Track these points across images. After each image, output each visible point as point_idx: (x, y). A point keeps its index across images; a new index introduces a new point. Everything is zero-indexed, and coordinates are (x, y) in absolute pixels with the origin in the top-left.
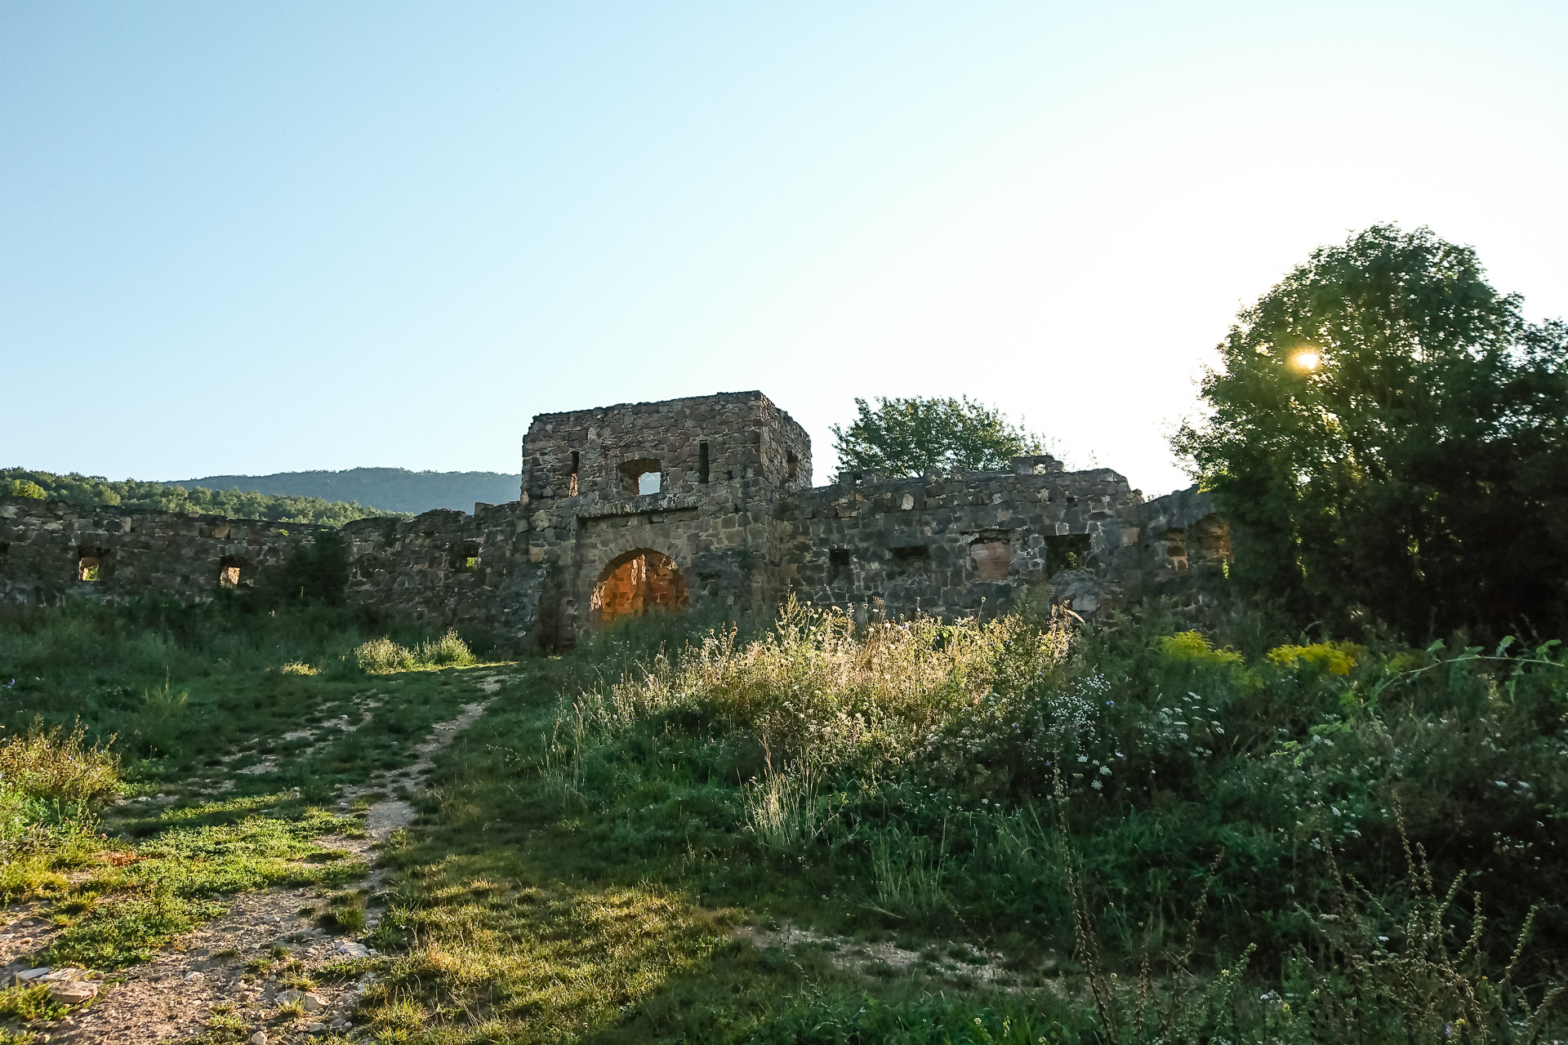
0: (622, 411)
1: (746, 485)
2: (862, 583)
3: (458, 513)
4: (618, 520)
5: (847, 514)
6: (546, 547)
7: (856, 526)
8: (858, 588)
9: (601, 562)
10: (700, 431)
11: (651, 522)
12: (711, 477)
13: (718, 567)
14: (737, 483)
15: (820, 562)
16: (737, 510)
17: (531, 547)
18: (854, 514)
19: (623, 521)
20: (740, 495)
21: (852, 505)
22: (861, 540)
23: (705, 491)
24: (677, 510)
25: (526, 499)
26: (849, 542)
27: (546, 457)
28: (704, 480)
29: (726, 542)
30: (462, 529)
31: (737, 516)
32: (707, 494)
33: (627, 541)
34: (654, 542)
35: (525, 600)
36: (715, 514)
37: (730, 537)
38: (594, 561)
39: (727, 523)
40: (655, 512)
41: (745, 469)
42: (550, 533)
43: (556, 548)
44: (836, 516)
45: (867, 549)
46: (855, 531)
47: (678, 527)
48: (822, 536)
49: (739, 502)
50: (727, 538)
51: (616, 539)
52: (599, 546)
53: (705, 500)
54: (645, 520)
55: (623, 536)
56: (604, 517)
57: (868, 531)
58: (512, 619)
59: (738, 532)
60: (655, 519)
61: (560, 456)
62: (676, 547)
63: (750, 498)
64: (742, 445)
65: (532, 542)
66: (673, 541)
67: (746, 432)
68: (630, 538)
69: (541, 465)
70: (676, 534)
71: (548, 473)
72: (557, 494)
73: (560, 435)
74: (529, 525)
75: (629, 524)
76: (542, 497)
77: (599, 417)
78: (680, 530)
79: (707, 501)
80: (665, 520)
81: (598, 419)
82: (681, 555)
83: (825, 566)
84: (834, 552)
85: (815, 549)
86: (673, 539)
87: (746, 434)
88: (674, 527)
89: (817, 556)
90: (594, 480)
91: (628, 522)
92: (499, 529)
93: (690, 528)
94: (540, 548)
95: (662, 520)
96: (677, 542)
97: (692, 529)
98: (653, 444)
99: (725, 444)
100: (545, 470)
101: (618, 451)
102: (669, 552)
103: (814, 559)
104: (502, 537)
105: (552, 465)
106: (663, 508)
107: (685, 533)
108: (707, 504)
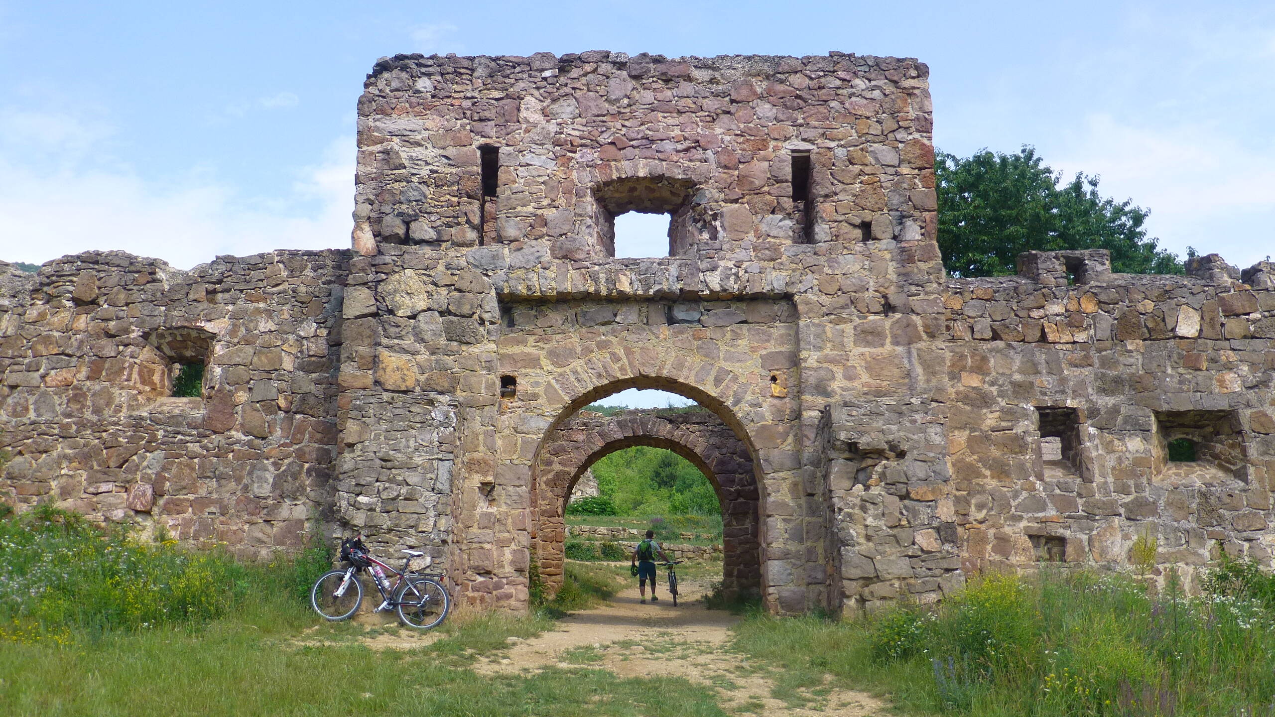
0: (605, 68)
1: (905, 257)
2: (1110, 479)
3: (152, 265)
4: (591, 309)
5: (1067, 338)
6: (424, 357)
7: (1086, 362)
8: (1104, 486)
9: (550, 401)
10: (792, 131)
11: (671, 321)
12: (821, 230)
13: (895, 432)
14: (884, 247)
15: (1019, 430)
16: (888, 308)
17: (384, 354)
18: (1081, 337)
19: (605, 313)
20: (892, 276)
21: (1073, 320)
22: (1102, 391)
23: (811, 260)
24: (740, 298)
25: (368, 241)
26: (1075, 394)
27: (418, 152)
28: (806, 234)
29: (865, 378)
30: (169, 299)
31: (888, 323)
32: (812, 269)
33: (616, 358)
34: (680, 366)
35: (413, 478)
36: (834, 314)
37: (873, 366)
38: (534, 397)
39: (869, 336)
40: (690, 298)
41: (901, 220)
42: (431, 325)
43: (449, 360)
44: (1043, 338)
45: (1114, 411)
46: (1086, 371)
47: (736, 336)
48: (1017, 377)
49: (892, 291)
50: (868, 368)
51: (587, 351)
52: (544, 362)
53: (811, 279)
54: (657, 313)
55: (602, 346)
56: (564, 300)
57: (1112, 373)
58: (385, 521)
59: (892, 356)
60: (680, 313)
61: (451, 151)
62: (735, 379)
63: (917, 285)
64: (891, 170)
65: (385, 341)
66: (727, 366)
67: (901, 142)
68: (621, 352)
69: (405, 167)
70: (733, 350)
71: (423, 188)
72: (445, 239)
73: (452, 105)
74: (377, 300)
75: (618, 319)
76: (406, 240)
77: (547, 74)
78: (743, 343)
79: (816, 282)
80: (706, 317)
81: (545, 79)
82: (749, 397)
83: (1030, 439)
84: (1048, 411)
85: (1003, 404)
86: (726, 360)
87: (901, 146)
88: (729, 335)
89: (1009, 418)
90: (539, 212)
91: (615, 315)
92: (262, 305)
93: (768, 341)
94: (409, 357)
95: (696, 316)
96: (737, 368)
97: (772, 341)
98: (680, 147)
99: (852, 164)
100: (415, 179)
101: (596, 155)
102: (718, 390)
103: (1004, 424)
104: (271, 325)
105: (432, 171)
106: (711, 291)
107: (754, 350)
108: (816, 289)
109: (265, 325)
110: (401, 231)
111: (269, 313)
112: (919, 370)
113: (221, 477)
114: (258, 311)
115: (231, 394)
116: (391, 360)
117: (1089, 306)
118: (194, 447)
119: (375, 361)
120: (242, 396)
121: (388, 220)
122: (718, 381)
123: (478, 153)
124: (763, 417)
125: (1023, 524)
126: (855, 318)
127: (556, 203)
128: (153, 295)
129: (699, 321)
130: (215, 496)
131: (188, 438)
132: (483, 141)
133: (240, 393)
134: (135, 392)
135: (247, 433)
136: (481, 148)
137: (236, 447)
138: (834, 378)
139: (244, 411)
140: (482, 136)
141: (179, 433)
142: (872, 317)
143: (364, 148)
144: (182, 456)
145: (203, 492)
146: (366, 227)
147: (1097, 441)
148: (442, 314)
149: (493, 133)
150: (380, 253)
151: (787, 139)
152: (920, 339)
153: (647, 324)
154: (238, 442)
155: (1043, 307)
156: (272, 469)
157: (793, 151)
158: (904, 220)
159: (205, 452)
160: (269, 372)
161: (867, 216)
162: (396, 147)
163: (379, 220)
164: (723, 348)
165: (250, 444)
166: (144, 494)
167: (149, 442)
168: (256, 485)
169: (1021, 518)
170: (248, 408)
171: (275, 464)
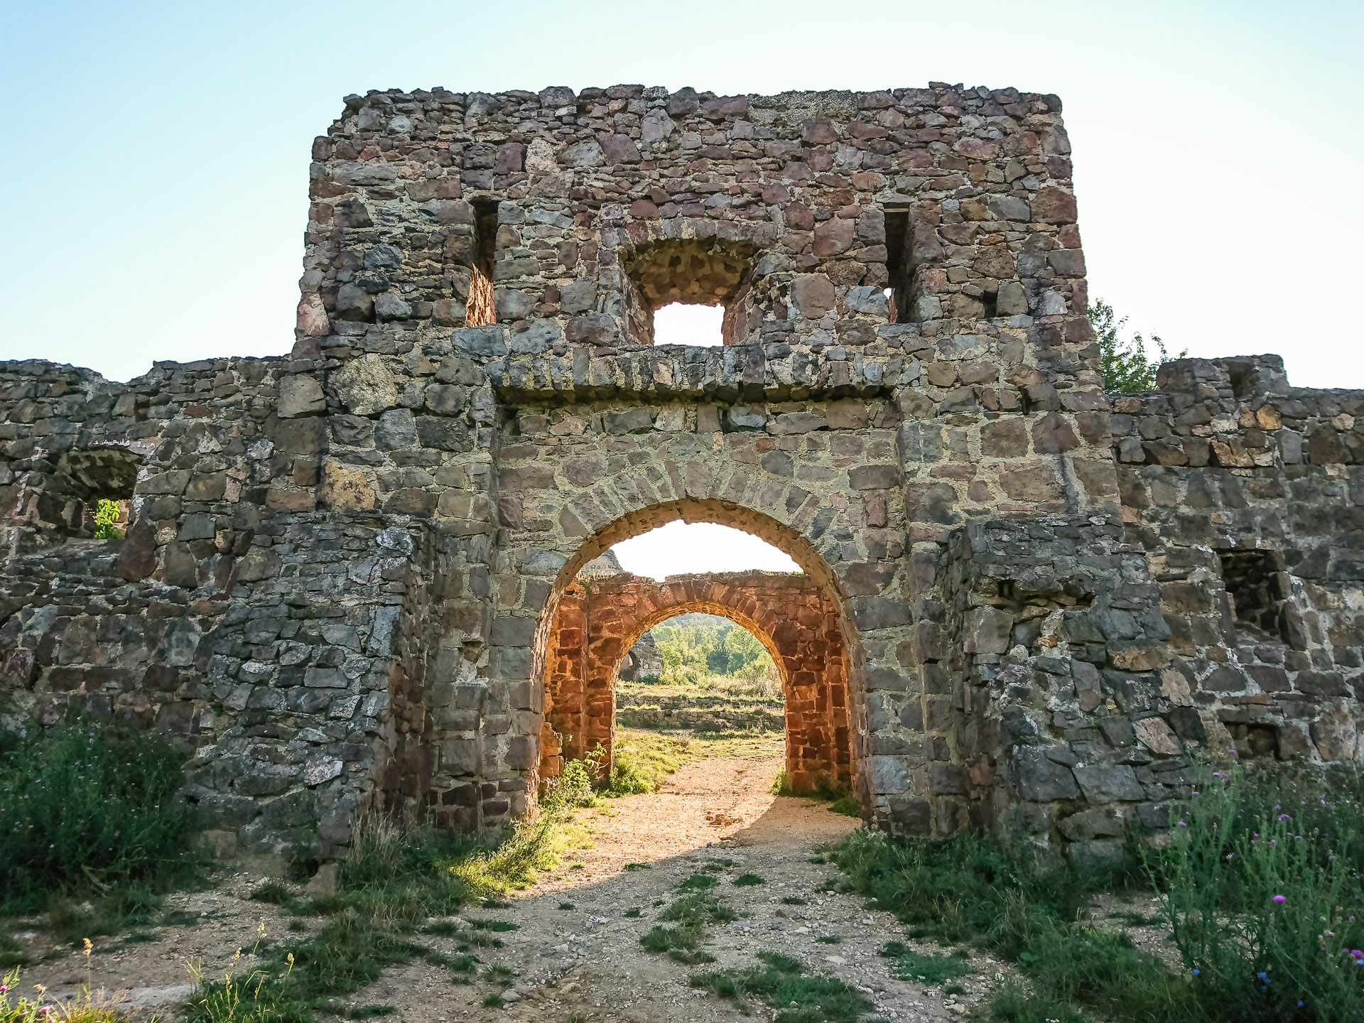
0: (637, 105)
1: (1047, 337)
2: (1328, 645)
4: (621, 410)
5: (1244, 460)
6: (388, 468)
8: (1319, 657)
9: (567, 532)
10: (883, 180)
11: (727, 428)
12: (928, 305)
13: (1071, 567)
14: (1016, 326)
15: (1195, 579)
16: (1028, 404)
17: (333, 464)
18: (1264, 460)
19: (641, 415)
20: (1031, 361)
21: (1250, 438)
23: (915, 342)
24: (818, 395)
25: (319, 320)
26: (1266, 533)
27: (391, 205)
28: (906, 311)
29: (1001, 497)
30: (87, 415)
31: (1029, 424)
32: (917, 354)
33: (655, 476)
34: (739, 485)
35: (335, 633)
36: (954, 413)
37: (1012, 482)
38: (545, 526)
39: (999, 441)
40: (753, 395)
41: (1039, 288)
42: (400, 427)
43: (423, 474)
44: (1213, 461)
45: (1321, 554)
46: (1275, 504)
47: (814, 446)
48: (1184, 510)
49: (1031, 381)
50: (1004, 484)
51: (616, 466)
52: (559, 480)
53: (915, 368)
54: (708, 417)
55: (636, 459)
56: (584, 397)
57: (1312, 505)
58: (276, 702)
59: (1038, 470)
60: (738, 417)
61: (434, 205)
62: (815, 502)
63: (1067, 373)
64: (1022, 227)
65: (333, 447)
66: (804, 485)
67: (1031, 191)
68: (662, 468)
69: (371, 225)
70: (811, 464)
71: (395, 250)
72: (423, 314)
73: (437, 149)
74: (326, 394)
75: (658, 425)
76: (371, 316)
77: (562, 112)
78: (824, 456)
79: (923, 371)
80: (773, 422)
81: (559, 118)
82: (834, 526)
83: (1212, 592)
84: (1230, 555)
85: (1169, 545)
86: (801, 477)
87: (1032, 196)
88: (804, 447)
89: (1180, 562)
90: (551, 282)
91: (654, 421)
92: (205, 420)
93: (858, 452)
94: (367, 469)
95: (760, 421)
96: (817, 487)
97: (864, 453)
98: (736, 201)
99: (967, 219)
100: (385, 239)
101: (625, 212)
102: (793, 517)
103: (1174, 571)
104: (214, 445)
105: (407, 229)
106: (781, 384)
107: (839, 464)
108: (924, 380)
109: (207, 444)
110: (363, 304)
111: (215, 430)
112: (1078, 486)
113: (129, 640)
114: (201, 428)
115: (152, 531)
116: (342, 473)
117: (1268, 421)
118: (99, 600)
119: (319, 476)
120: (167, 534)
121: (346, 290)
122: (791, 504)
123: (471, 209)
124: (855, 553)
125: (1216, 706)
126: (981, 416)
127: (575, 271)
128: (70, 408)
129: (764, 428)
130: (118, 666)
131: (92, 588)
132: (476, 193)
133: (166, 530)
134: (31, 529)
135: (169, 583)
136: (472, 202)
137: (155, 599)
138: (955, 498)
139: (168, 553)
140: (476, 187)
141: (79, 581)
142: (1005, 417)
143: (319, 200)
144: (80, 612)
145: (101, 661)
146: (316, 299)
147: (1304, 594)
148: (416, 412)
149: (491, 184)
150: (333, 331)
151: (876, 190)
152: (1076, 444)
153: (695, 432)
154: (158, 592)
155: (1208, 423)
156: (199, 628)
157: (886, 205)
158: (1042, 289)
159: (111, 607)
160: (206, 503)
161: (991, 285)
162: (361, 200)
163: (334, 290)
164: (798, 463)
165: (173, 596)
166: (24, 664)
167: (39, 594)
168: (173, 652)
169: (1211, 699)
170: (174, 549)
171: (201, 622)
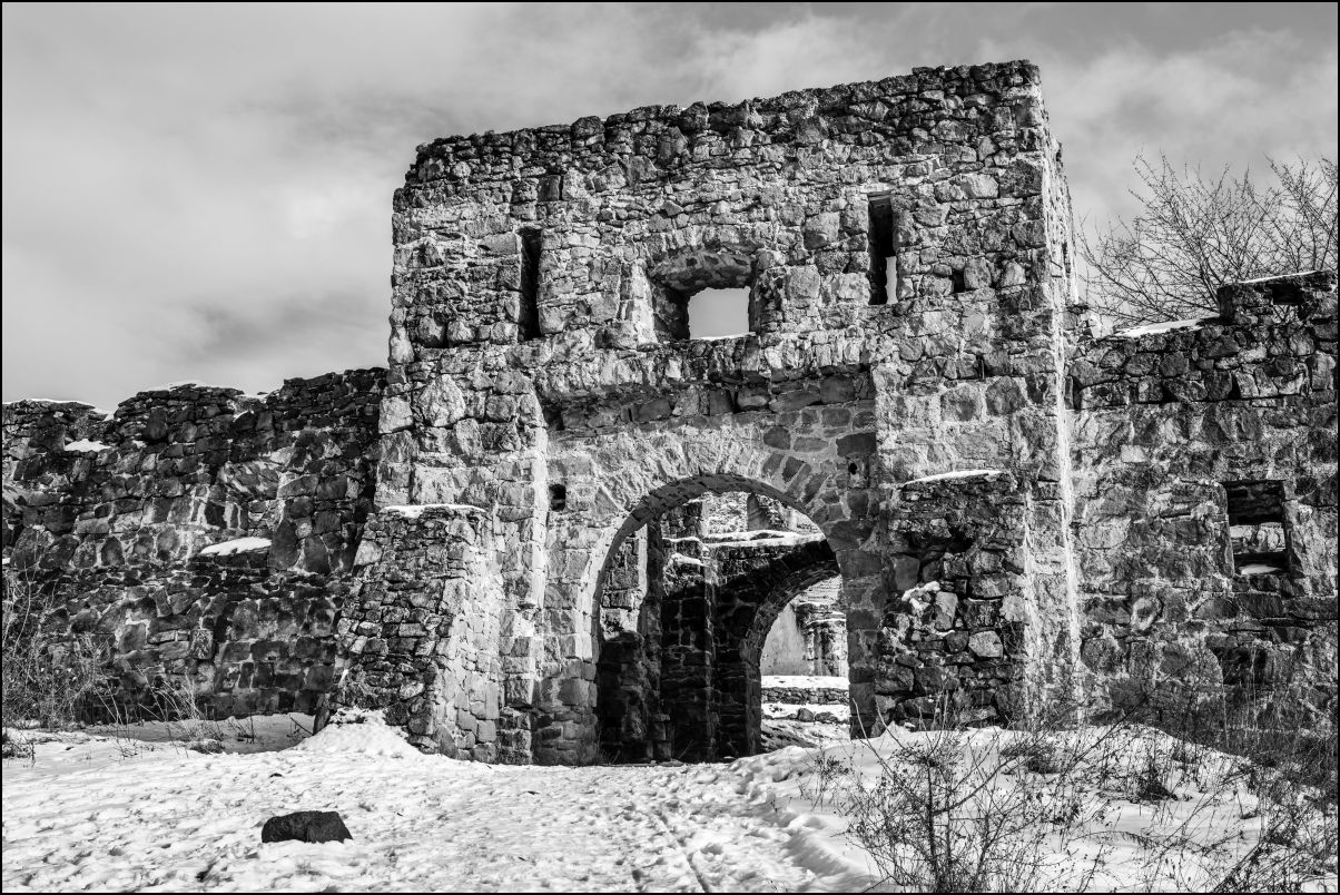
0: (654, 125)
3: (227, 394)
4: (646, 402)
5: (1269, 390)
6: (461, 469)
7: (1295, 420)
8: (1321, 582)
9: (602, 510)
10: (867, 171)
11: (736, 409)
12: (903, 290)
13: (962, 517)
14: (979, 298)
15: (1199, 512)
16: (982, 370)
17: (420, 470)
18: (1289, 388)
19: (661, 404)
20: (988, 331)
21: (1278, 367)
23: (889, 322)
24: (808, 375)
25: (404, 349)
26: (1280, 463)
27: (454, 245)
29: (955, 457)
30: (237, 431)
31: (982, 390)
32: (893, 332)
33: (671, 455)
34: (745, 459)
35: (418, 600)
36: (916, 385)
37: (965, 443)
38: (583, 507)
41: (1001, 261)
42: (469, 434)
43: (487, 471)
44: (1235, 394)
46: (1296, 432)
47: (808, 419)
48: (1197, 447)
49: (987, 350)
50: (959, 446)
51: (642, 450)
52: (595, 467)
53: (889, 346)
54: (719, 400)
55: (658, 443)
56: (615, 395)
58: (383, 647)
59: (989, 429)
60: (746, 399)
61: (489, 240)
62: (808, 468)
63: (1020, 340)
64: (990, 202)
65: (422, 455)
66: (799, 456)
67: (1001, 167)
70: (805, 436)
73: (491, 189)
75: (675, 412)
77: (592, 141)
78: (817, 429)
80: (774, 401)
81: (589, 147)
82: (823, 490)
83: (1211, 524)
85: (1177, 481)
86: (796, 449)
87: (1001, 172)
88: (799, 421)
89: (1185, 499)
91: (673, 408)
93: (846, 422)
94: (446, 470)
95: (763, 401)
96: (810, 457)
98: (738, 207)
101: (645, 226)
102: (788, 484)
103: (1178, 507)
104: (337, 451)
106: (773, 370)
107: (831, 433)
109: (331, 450)
110: (438, 333)
111: (336, 437)
112: (1022, 443)
113: (283, 616)
114: (325, 437)
115: (294, 527)
116: (427, 476)
117: (1302, 347)
118: (257, 588)
119: (411, 479)
120: (305, 529)
121: (424, 322)
122: (787, 475)
123: (519, 239)
124: (840, 512)
125: (1204, 634)
126: (941, 386)
127: (601, 287)
128: (222, 427)
129: (767, 407)
130: (275, 639)
131: (251, 578)
132: (522, 225)
133: (304, 526)
134: (202, 532)
135: (309, 570)
136: (521, 232)
137: (298, 584)
138: (916, 460)
139: (307, 544)
140: (523, 220)
141: (241, 573)
142: (962, 385)
143: (400, 246)
144: (244, 597)
145: (263, 634)
146: (402, 332)
147: (1311, 522)
148: (480, 421)
149: (532, 214)
150: (417, 358)
151: (860, 181)
152: (1024, 403)
153: (708, 415)
154: (301, 578)
155: (1236, 354)
156: (333, 605)
157: (869, 196)
158: (1005, 262)
159: (267, 592)
160: (332, 501)
161: (958, 262)
162: (433, 242)
163: (416, 324)
164: (794, 436)
165: (312, 580)
166: (206, 641)
167: (212, 585)
168: (316, 625)
169: (1199, 627)
170: (311, 541)
171: (335, 600)
